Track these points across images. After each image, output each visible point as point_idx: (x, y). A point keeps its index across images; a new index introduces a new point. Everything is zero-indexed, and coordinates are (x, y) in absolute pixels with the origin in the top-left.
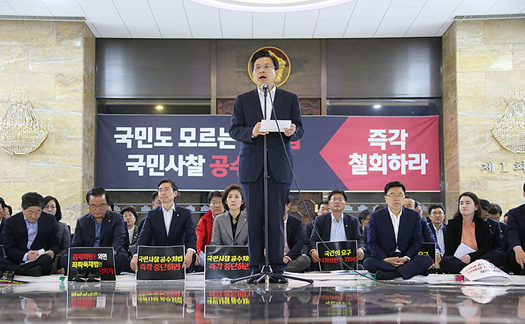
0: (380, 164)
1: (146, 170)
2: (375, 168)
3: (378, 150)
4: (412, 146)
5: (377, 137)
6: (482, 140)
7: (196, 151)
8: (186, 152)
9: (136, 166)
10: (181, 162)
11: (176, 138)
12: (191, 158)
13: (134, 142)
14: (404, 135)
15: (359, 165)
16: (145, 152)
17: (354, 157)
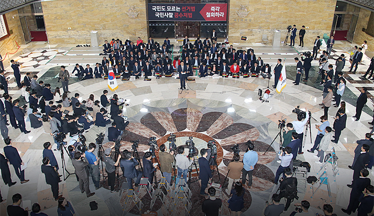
0: (213, 15)
1: (160, 16)
2: (212, 16)
3: (213, 11)
4: (221, 10)
5: (213, 8)
6: (234, 14)
7: (171, 12)
8: (169, 12)
9: (157, 15)
10: (168, 14)
11: (166, 9)
12: (170, 13)
13: (157, 10)
14: (219, 8)
15: (208, 15)
16: (159, 12)
17: (207, 13)
